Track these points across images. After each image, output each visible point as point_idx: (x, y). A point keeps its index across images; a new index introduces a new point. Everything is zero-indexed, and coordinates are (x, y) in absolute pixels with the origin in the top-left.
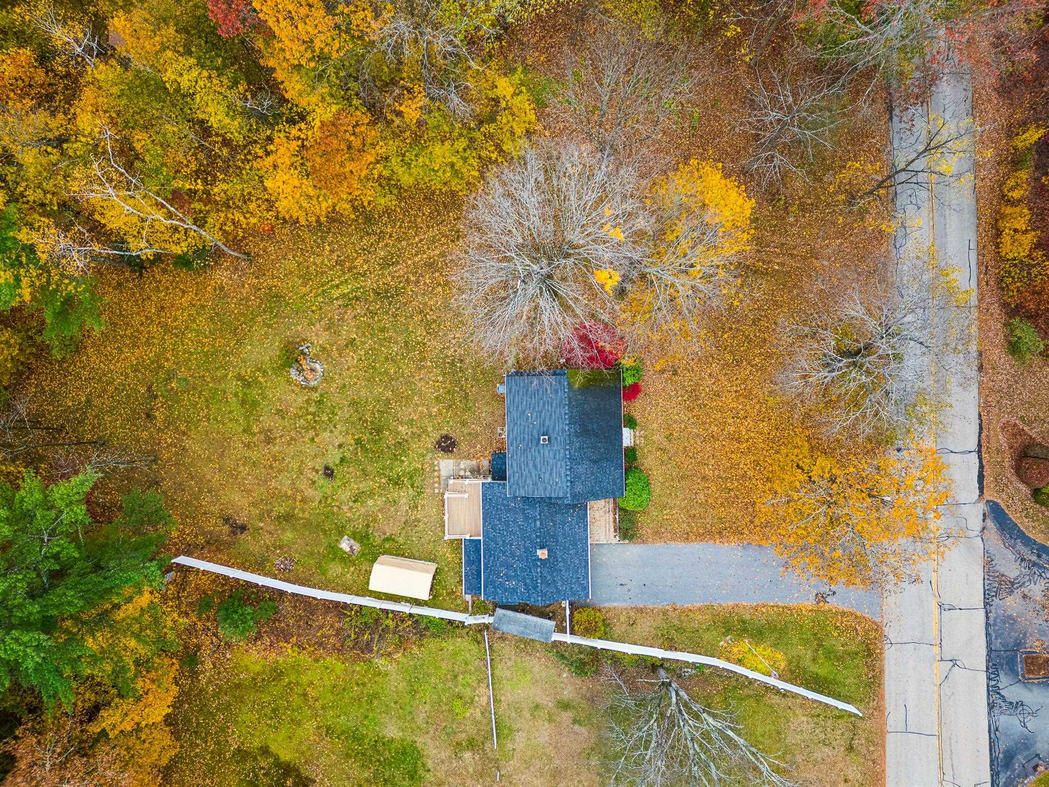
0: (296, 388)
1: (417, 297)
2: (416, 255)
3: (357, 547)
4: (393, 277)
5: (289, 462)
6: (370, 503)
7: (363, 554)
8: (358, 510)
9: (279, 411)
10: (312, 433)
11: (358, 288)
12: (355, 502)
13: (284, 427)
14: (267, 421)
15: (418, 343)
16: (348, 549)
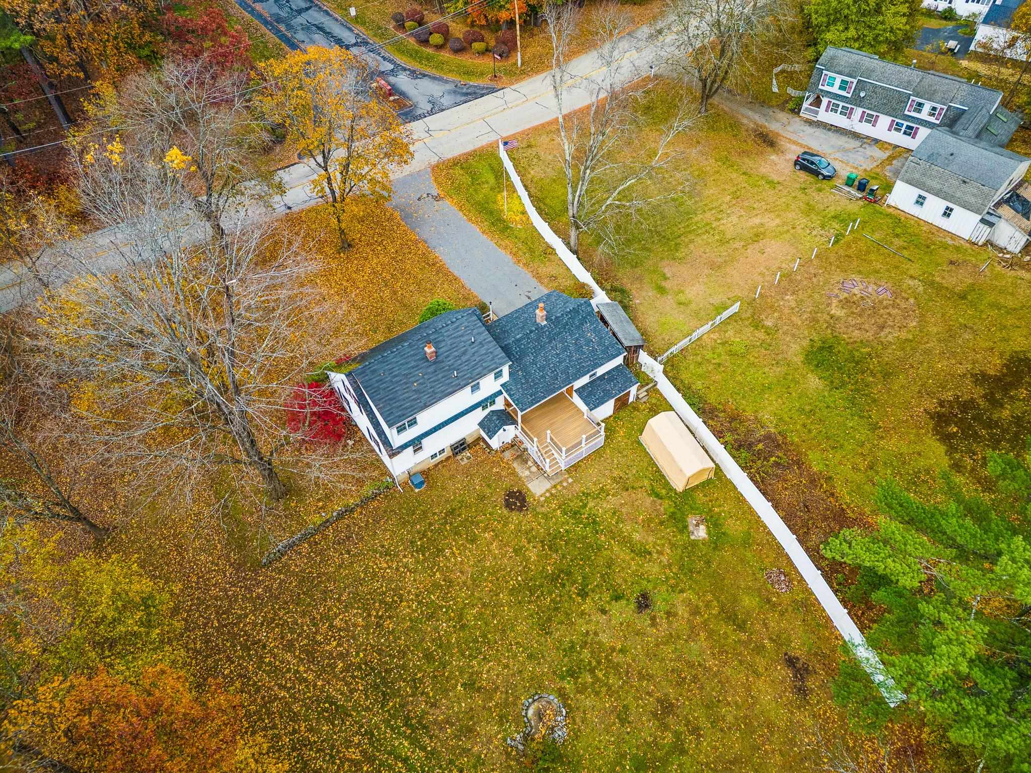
0: (578, 720)
1: (361, 645)
2: (306, 680)
3: (692, 520)
4: (351, 692)
5: (671, 660)
6: (636, 536)
7: (692, 508)
8: (655, 543)
9: (623, 721)
10: (617, 658)
11: (393, 729)
12: (650, 553)
13: (636, 699)
14: (648, 729)
15: (420, 603)
16: (702, 527)
